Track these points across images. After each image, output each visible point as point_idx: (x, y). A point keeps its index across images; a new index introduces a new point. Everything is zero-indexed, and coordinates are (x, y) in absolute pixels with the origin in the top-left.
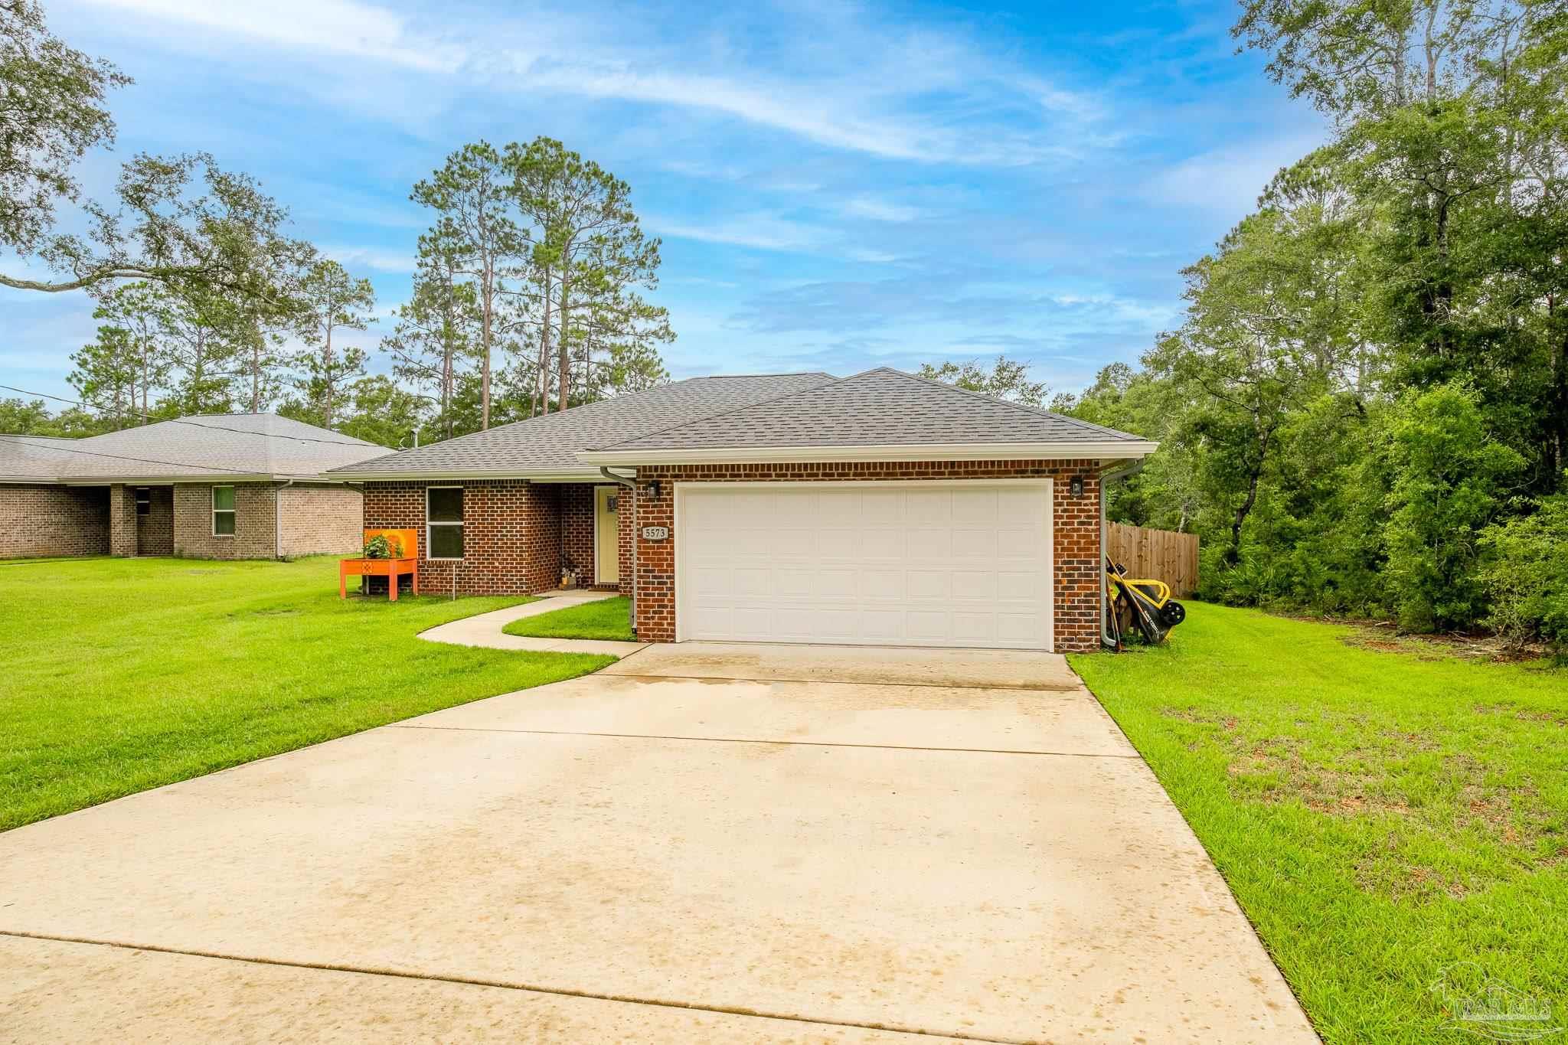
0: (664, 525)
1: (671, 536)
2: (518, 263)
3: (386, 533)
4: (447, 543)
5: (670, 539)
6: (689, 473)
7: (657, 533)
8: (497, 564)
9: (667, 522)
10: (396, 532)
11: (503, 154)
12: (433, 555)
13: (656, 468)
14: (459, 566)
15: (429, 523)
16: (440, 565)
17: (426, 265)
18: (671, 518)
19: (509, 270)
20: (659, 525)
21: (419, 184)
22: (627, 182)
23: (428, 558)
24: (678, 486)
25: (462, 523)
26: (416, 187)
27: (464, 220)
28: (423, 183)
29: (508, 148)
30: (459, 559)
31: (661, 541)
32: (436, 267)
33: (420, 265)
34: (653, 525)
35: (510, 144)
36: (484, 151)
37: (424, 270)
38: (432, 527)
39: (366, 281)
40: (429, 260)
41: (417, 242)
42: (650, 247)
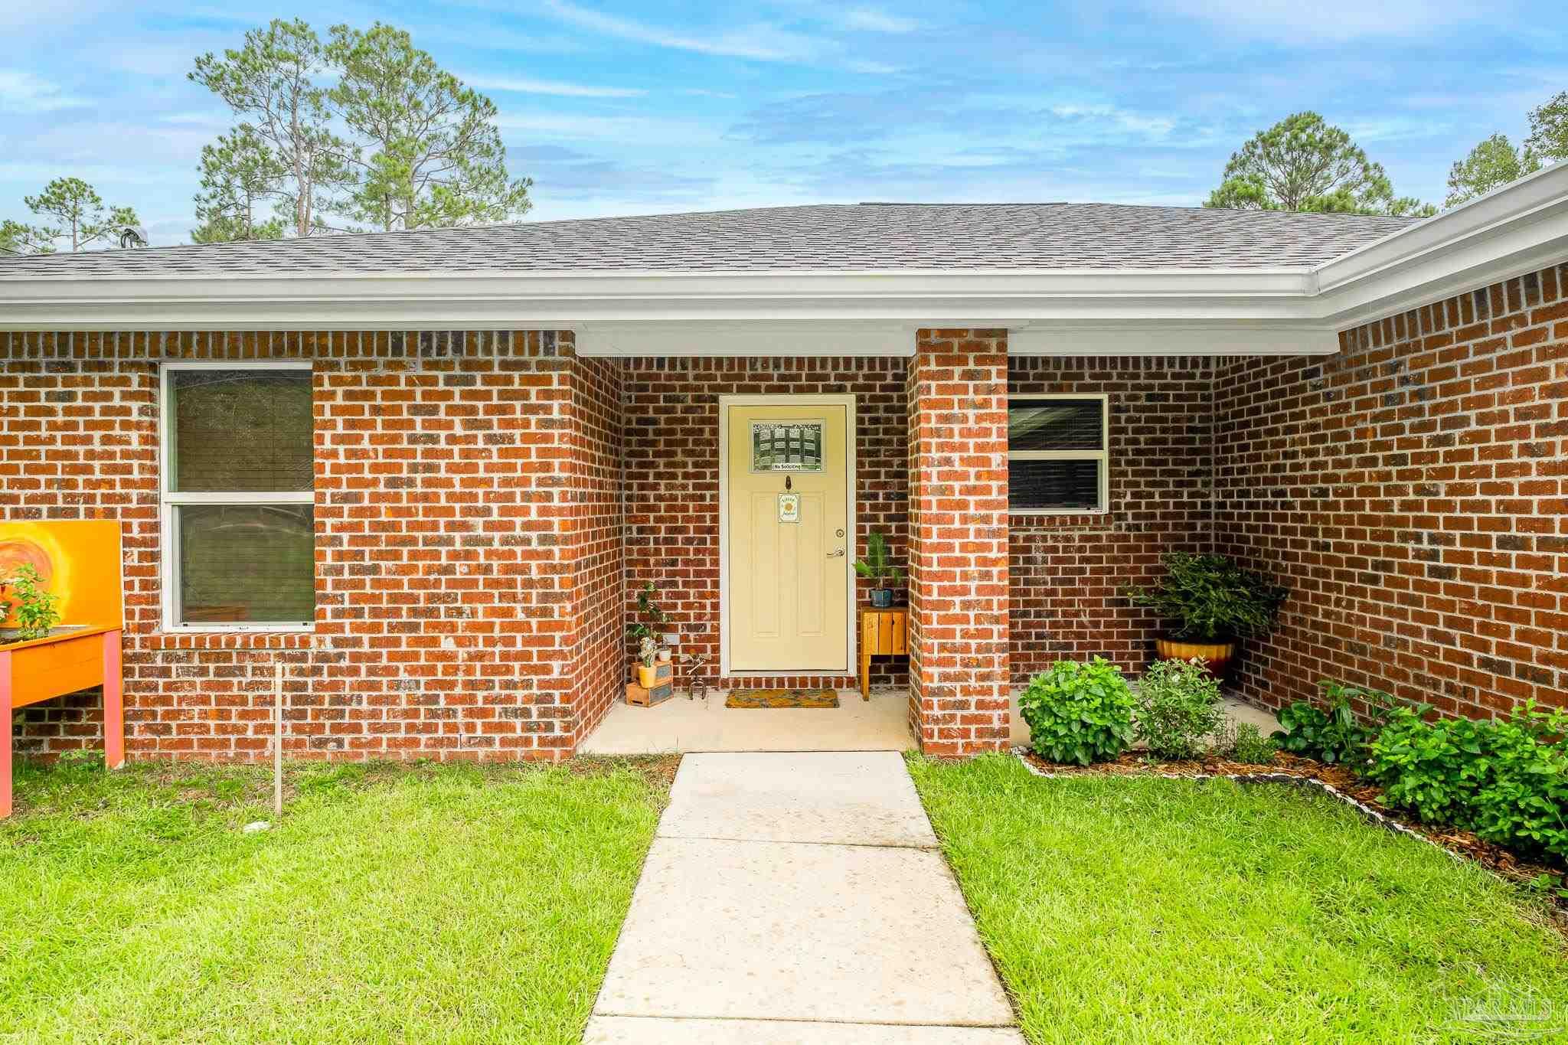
2: (343, 195)
8: (447, 644)
11: (326, 40)
12: (190, 612)
14: (294, 652)
15: (170, 499)
16: (216, 652)
17: (214, 184)
19: (330, 203)
21: (203, 57)
22: (492, 100)
23: (170, 624)
25: (305, 497)
26: (198, 61)
27: (270, 123)
28: (209, 57)
29: (334, 30)
30: (295, 628)
32: (228, 187)
33: (205, 184)
35: (337, 25)
36: (301, 31)
37: (211, 190)
38: (187, 513)
39: (129, 210)
40: (219, 179)
41: (201, 154)
42: (517, 188)
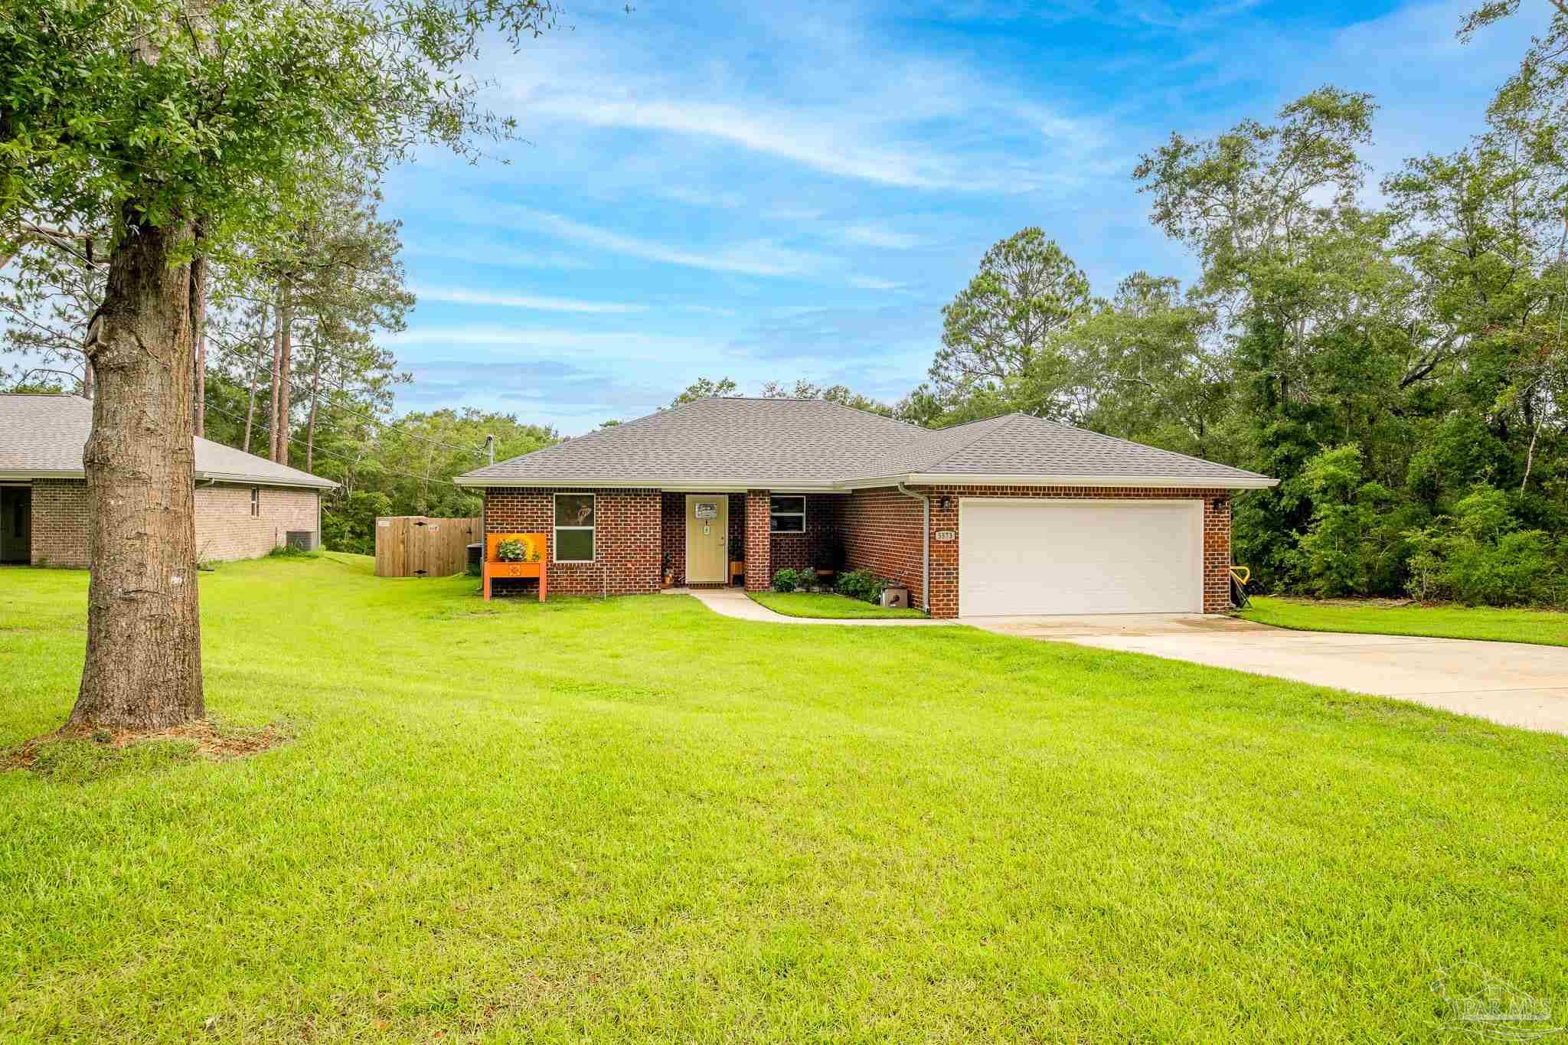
0: (952, 529)
1: (957, 538)
3: (512, 537)
4: (573, 546)
5: (956, 541)
6: (971, 491)
7: (943, 536)
8: (629, 565)
9: (954, 527)
10: (523, 536)
12: (558, 559)
13: (946, 487)
14: (590, 567)
15: (555, 528)
16: (567, 567)
18: (957, 524)
20: (948, 529)
23: (555, 561)
24: (962, 500)
25: (592, 528)
30: (590, 561)
31: (949, 542)
34: (943, 529)
38: (559, 532)
